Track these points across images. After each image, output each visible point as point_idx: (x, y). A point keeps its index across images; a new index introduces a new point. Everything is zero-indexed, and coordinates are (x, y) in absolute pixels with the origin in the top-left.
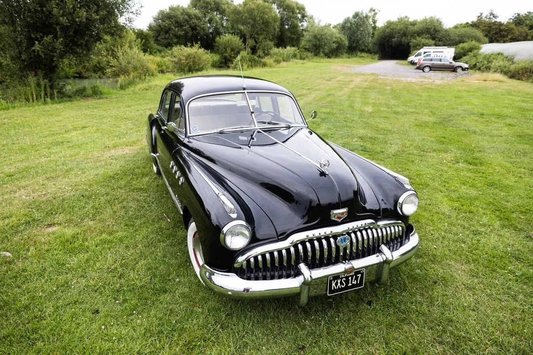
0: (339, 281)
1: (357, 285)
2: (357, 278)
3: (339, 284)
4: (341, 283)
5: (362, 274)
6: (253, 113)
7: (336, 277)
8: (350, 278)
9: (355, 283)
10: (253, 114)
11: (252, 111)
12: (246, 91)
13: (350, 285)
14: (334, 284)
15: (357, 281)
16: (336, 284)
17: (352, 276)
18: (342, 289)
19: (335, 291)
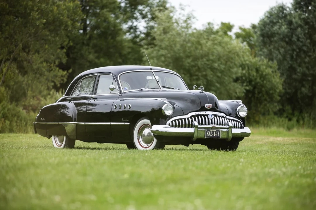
0: (210, 132)
1: (217, 137)
2: (217, 133)
3: (210, 134)
4: (211, 133)
5: (220, 132)
6: (158, 81)
7: (208, 130)
8: (214, 132)
9: (217, 135)
10: (159, 83)
11: (157, 81)
12: (152, 70)
13: (214, 135)
14: (207, 133)
15: (218, 134)
16: (209, 133)
17: (215, 131)
18: (211, 137)
19: (208, 136)
